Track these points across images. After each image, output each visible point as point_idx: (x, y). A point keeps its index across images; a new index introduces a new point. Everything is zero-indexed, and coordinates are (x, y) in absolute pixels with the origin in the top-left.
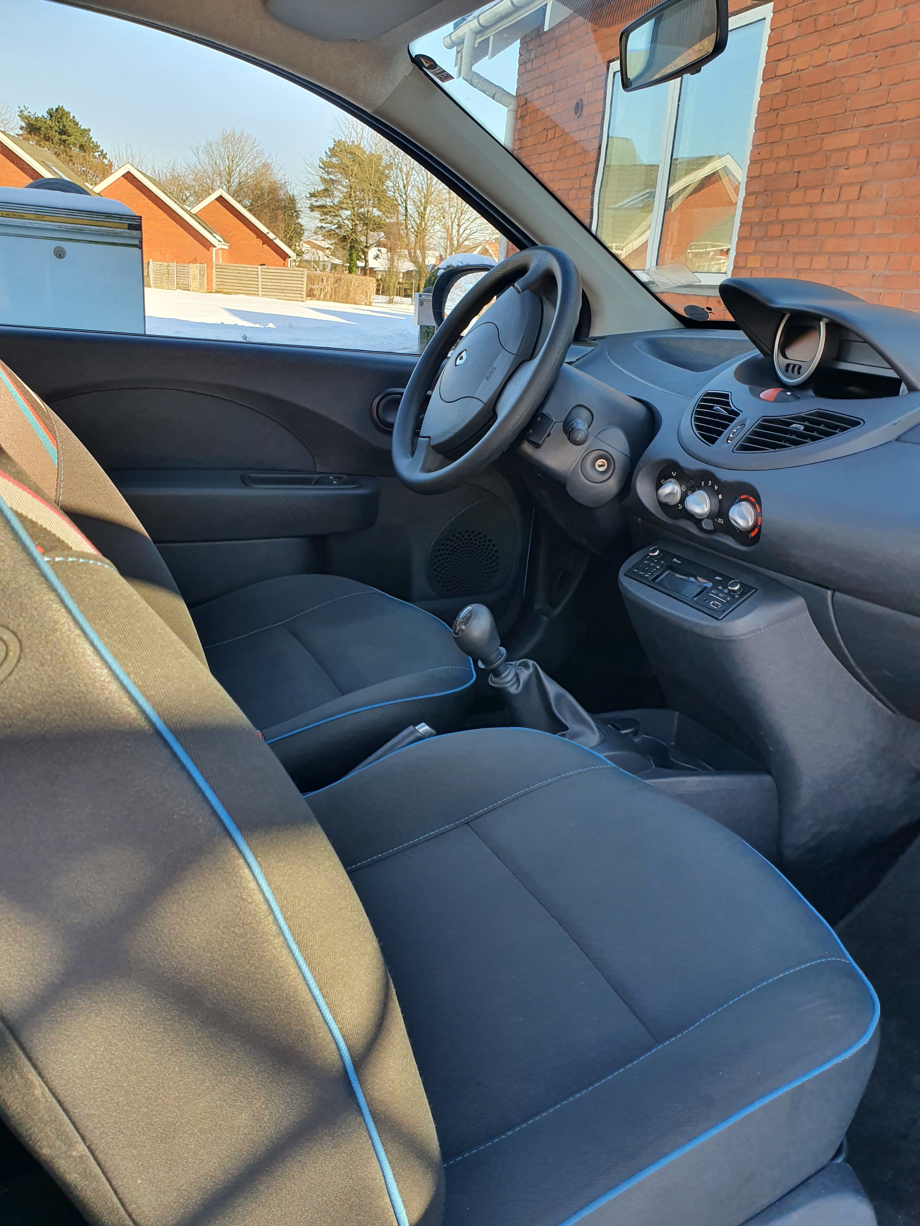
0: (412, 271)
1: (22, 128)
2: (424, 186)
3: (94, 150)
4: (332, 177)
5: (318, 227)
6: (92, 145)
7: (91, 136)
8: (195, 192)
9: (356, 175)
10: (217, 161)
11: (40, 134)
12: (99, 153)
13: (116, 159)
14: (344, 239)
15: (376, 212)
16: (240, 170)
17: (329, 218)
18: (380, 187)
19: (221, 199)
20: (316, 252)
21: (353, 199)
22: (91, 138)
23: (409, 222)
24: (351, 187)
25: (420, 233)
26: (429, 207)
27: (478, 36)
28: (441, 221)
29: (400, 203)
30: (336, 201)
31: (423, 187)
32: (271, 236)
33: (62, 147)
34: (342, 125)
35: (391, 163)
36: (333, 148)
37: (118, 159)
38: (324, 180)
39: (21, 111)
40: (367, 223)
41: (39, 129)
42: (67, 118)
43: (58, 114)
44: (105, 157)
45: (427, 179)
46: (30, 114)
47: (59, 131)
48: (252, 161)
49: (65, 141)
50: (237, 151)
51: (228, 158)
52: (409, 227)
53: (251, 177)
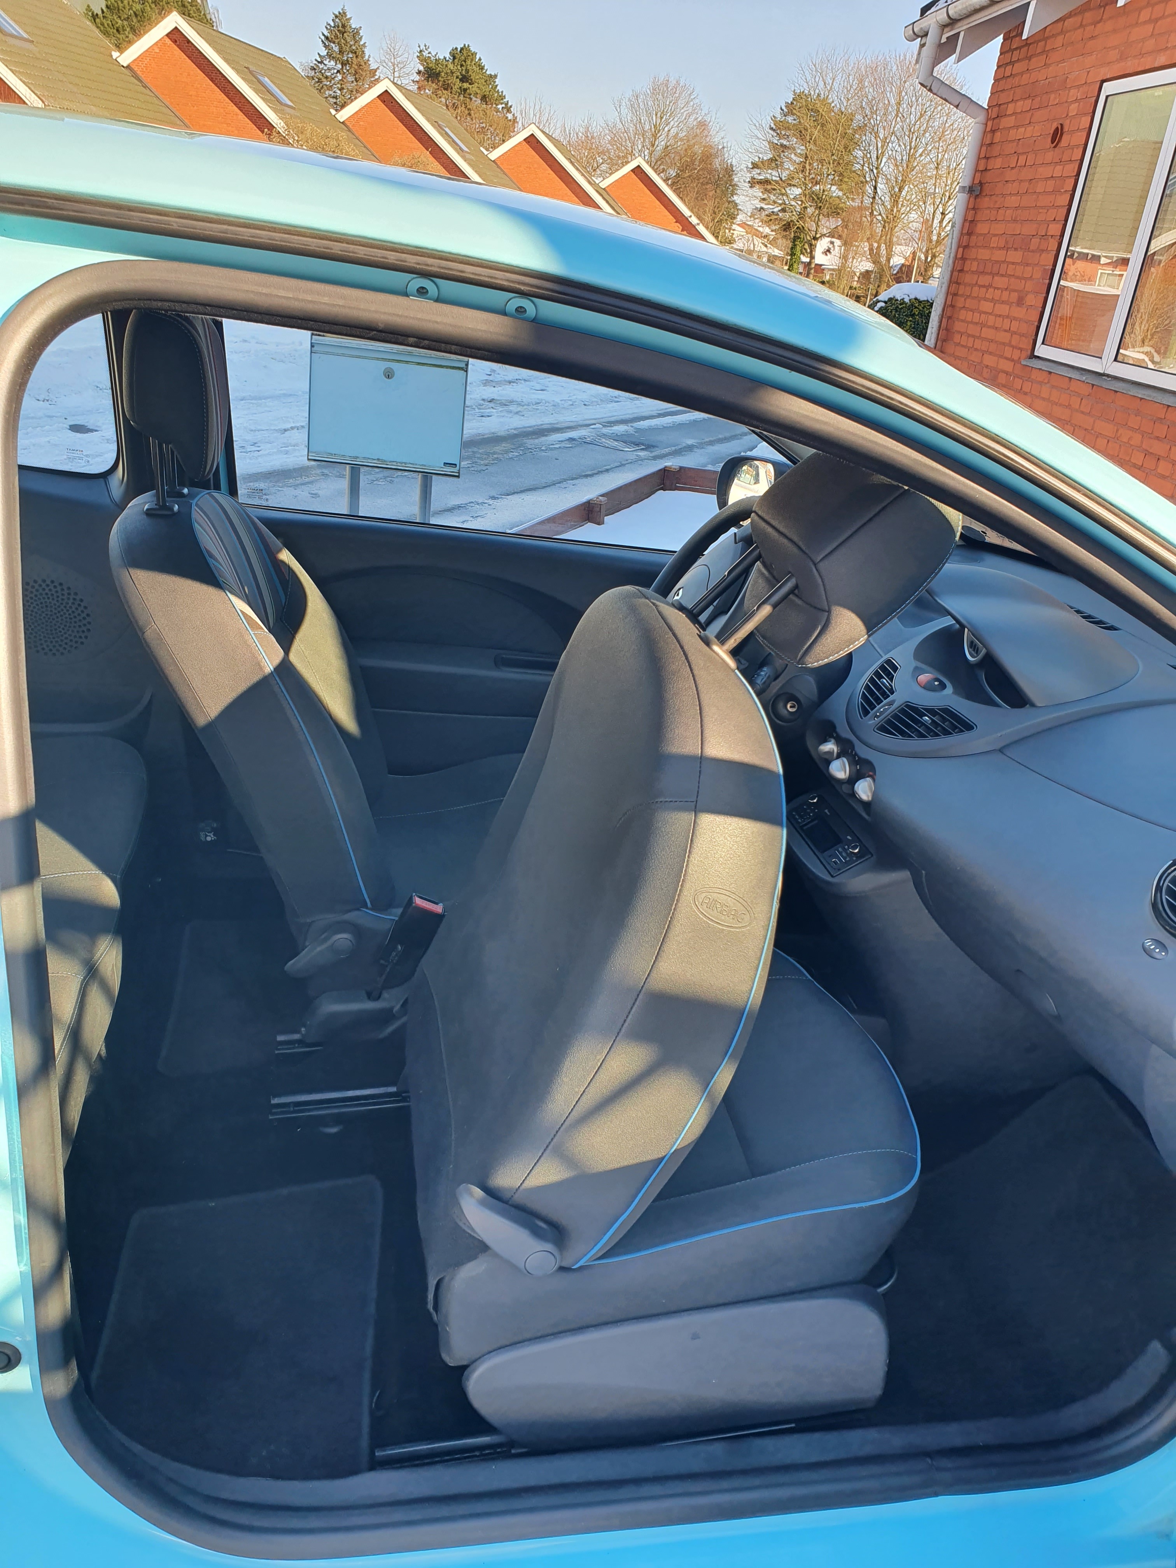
0: (872, 271)
1: (419, 72)
2: (904, 158)
3: (497, 102)
4: (785, 142)
5: (756, 208)
6: (496, 95)
7: (496, 84)
8: (609, 158)
9: (815, 140)
10: (642, 118)
11: (439, 81)
12: (503, 106)
13: (522, 115)
14: (787, 227)
15: (835, 191)
16: (669, 131)
17: (773, 197)
18: (846, 157)
19: (638, 171)
20: (751, 239)
21: (807, 174)
22: (497, 86)
23: (877, 207)
24: (806, 157)
25: (889, 223)
26: (907, 187)
27: (946, 30)
28: (919, 206)
29: (868, 179)
30: (784, 175)
31: (902, 159)
32: (694, 220)
33: (462, 97)
34: (807, 72)
35: (866, 125)
36: (792, 103)
37: (524, 115)
38: (773, 146)
39: (421, 51)
40: (820, 207)
41: (438, 75)
42: (472, 60)
43: (462, 56)
44: (509, 111)
45: (910, 149)
46: (430, 55)
47: (460, 77)
48: (685, 119)
49: (465, 90)
50: (669, 105)
51: (656, 115)
52: (875, 213)
53: (681, 140)
